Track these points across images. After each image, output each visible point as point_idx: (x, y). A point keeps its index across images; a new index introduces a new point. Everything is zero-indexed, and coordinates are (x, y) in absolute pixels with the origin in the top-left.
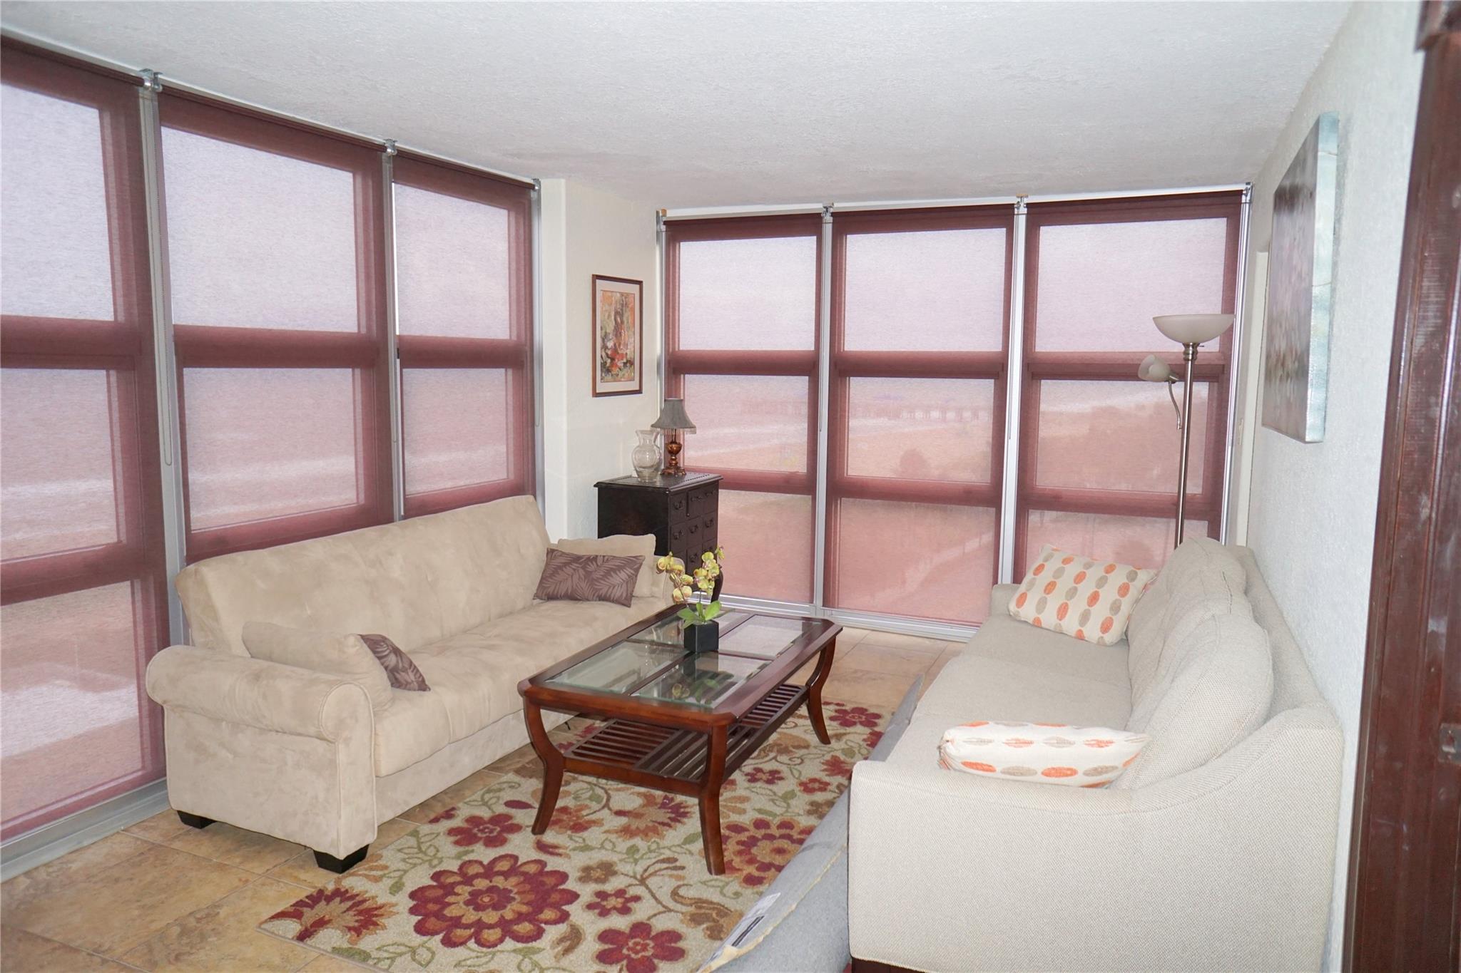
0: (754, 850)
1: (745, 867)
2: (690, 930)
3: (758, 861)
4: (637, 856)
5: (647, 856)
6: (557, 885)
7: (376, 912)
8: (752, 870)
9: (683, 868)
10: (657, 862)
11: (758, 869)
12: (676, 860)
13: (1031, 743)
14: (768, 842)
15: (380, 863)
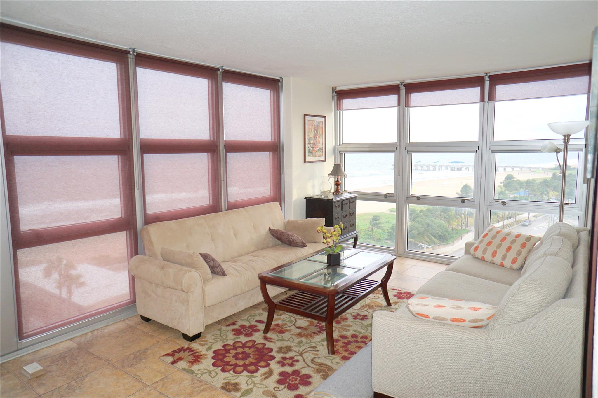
0: (349, 346)
1: (344, 352)
2: (315, 375)
3: (349, 351)
4: (301, 345)
5: (305, 345)
6: (268, 353)
7: (200, 357)
8: (346, 354)
9: (318, 351)
10: (308, 348)
11: (349, 354)
12: (316, 347)
13: (444, 307)
14: (355, 343)
15: (206, 339)
